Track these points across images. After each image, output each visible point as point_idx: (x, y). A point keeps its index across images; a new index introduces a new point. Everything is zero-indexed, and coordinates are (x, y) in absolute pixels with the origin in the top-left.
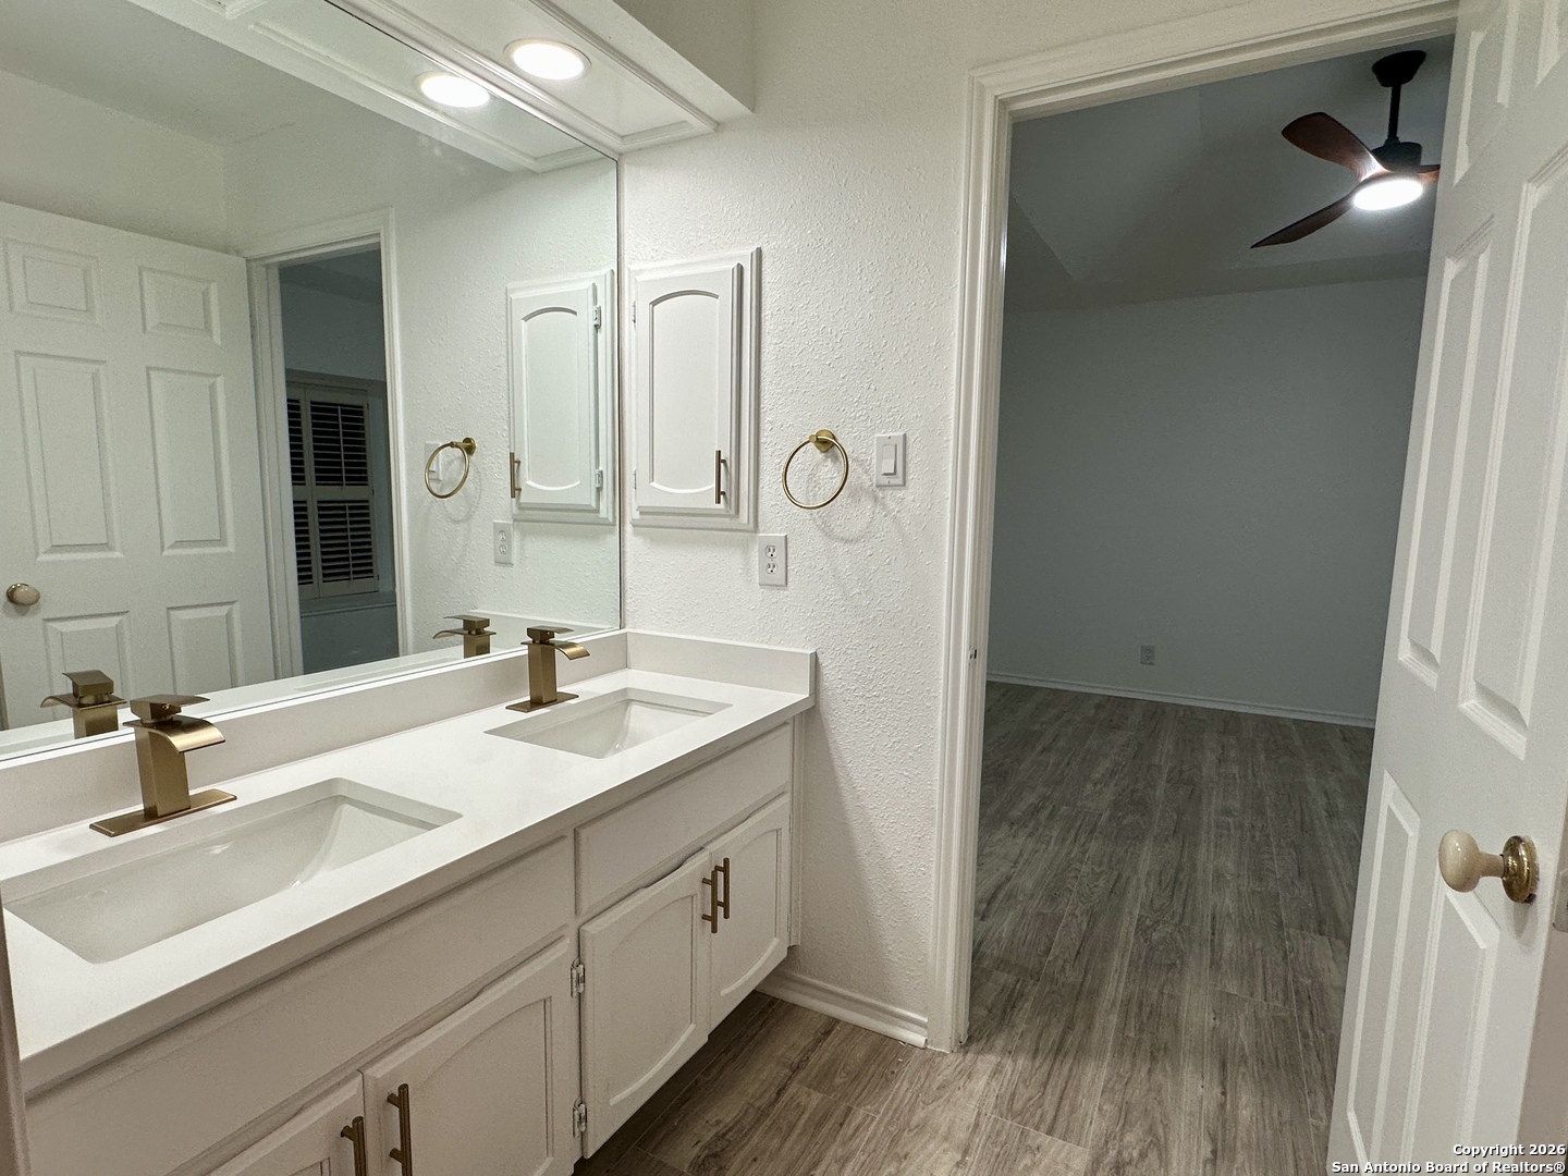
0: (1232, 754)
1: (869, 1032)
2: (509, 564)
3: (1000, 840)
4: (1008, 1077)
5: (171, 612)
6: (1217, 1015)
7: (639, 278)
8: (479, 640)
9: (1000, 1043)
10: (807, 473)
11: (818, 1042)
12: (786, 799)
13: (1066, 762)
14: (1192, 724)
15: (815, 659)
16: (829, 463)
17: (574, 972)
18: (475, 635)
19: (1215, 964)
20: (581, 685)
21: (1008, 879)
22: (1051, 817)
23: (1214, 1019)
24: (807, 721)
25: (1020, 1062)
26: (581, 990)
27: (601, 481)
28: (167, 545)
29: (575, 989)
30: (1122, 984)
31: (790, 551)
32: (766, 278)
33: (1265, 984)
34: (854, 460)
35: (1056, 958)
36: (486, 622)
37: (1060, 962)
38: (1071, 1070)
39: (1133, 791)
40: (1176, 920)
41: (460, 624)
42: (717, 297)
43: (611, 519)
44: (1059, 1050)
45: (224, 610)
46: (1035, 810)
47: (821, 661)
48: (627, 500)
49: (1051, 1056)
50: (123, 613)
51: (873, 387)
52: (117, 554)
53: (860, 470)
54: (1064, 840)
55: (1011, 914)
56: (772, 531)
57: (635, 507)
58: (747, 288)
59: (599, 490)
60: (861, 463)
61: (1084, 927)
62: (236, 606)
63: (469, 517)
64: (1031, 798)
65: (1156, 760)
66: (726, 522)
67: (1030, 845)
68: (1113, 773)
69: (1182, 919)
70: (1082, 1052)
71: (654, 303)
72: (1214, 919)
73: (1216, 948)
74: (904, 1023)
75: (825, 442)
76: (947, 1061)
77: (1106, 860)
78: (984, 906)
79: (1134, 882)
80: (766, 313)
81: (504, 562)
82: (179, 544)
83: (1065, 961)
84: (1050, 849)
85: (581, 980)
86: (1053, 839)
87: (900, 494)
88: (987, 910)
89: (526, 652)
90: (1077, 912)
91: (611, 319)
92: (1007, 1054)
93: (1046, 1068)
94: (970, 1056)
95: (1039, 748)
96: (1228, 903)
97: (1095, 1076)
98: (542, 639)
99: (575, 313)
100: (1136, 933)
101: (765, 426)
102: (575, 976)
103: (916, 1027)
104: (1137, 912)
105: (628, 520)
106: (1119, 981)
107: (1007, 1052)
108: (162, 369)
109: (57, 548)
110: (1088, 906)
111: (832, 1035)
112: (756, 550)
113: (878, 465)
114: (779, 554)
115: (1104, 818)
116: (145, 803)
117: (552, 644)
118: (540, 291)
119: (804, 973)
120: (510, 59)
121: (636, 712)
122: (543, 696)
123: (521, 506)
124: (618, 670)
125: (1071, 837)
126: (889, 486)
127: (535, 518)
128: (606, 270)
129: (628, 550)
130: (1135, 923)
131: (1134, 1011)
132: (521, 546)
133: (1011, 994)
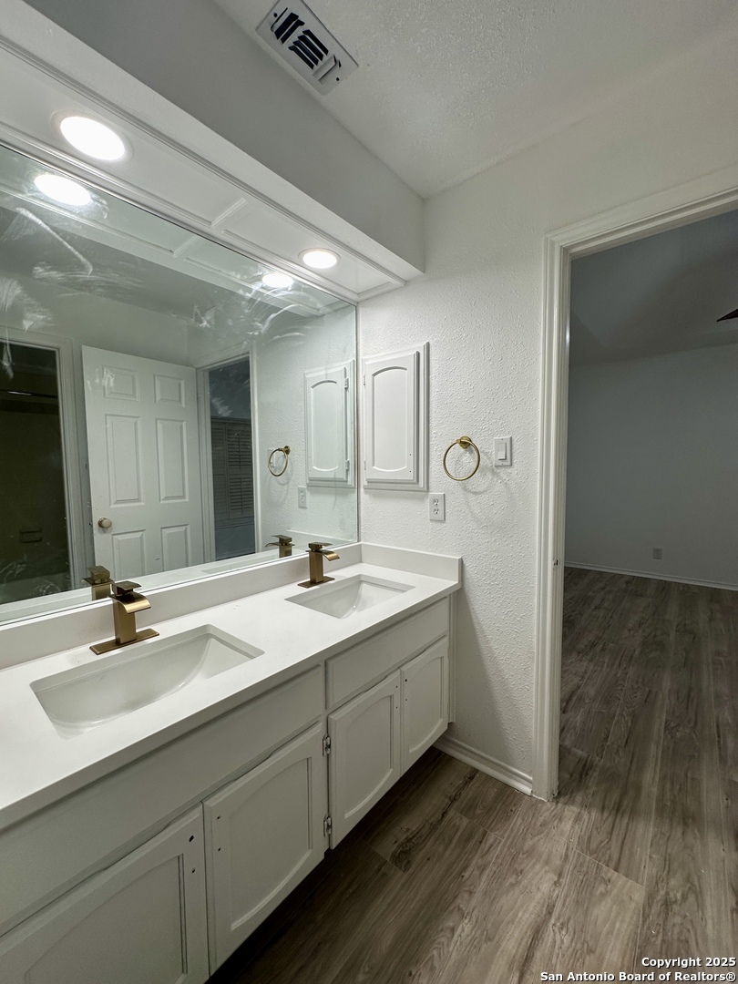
0: (718, 615)
1: (496, 781)
2: (305, 508)
3: (572, 663)
4: (586, 823)
5: (163, 530)
6: (729, 797)
7: (367, 363)
8: (287, 549)
9: (579, 798)
10: (456, 460)
11: (466, 783)
12: (446, 640)
13: (610, 615)
14: (689, 595)
15: (461, 562)
16: (468, 454)
17: (325, 741)
18: (285, 545)
19: (723, 760)
20: (337, 573)
21: (579, 687)
22: (603, 649)
23: (727, 799)
24: (457, 599)
25: (593, 814)
26: (328, 752)
27: (348, 466)
28: (162, 498)
29: (325, 752)
30: (659, 766)
31: (447, 502)
32: (432, 358)
34: (482, 452)
35: (613, 743)
36: (290, 540)
37: (615, 746)
38: (628, 824)
39: (655, 636)
40: (692, 724)
41: (277, 540)
42: (406, 369)
43: (353, 485)
44: (618, 811)
46: (593, 645)
47: (465, 563)
48: (362, 475)
49: (614, 812)
50: (143, 530)
51: (492, 412)
52: (142, 504)
53: (485, 458)
54: (613, 665)
55: (582, 710)
56: (435, 492)
57: (365, 479)
58: (422, 364)
59: (347, 470)
60: (486, 454)
61: (630, 724)
62: (188, 527)
63: (288, 482)
64: (591, 637)
65: (667, 617)
66: (414, 487)
67: (591, 667)
68: (640, 624)
69: (696, 724)
70: (634, 813)
71: (374, 375)
72: (718, 726)
73: (722, 747)
74: (517, 778)
75: (465, 443)
76: (544, 808)
77: (641, 680)
78: (564, 704)
79: (661, 697)
80: (432, 376)
81: (303, 507)
83: (619, 746)
84: (604, 670)
85: (329, 746)
86: (605, 664)
87: (509, 470)
88: (567, 706)
89: (308, 556)
90: (625, 714)
91: (352, 385)
93: (610, 819)
94: (560, 805)
95: (593, 607)
96: (727, 716)
97: (645, 831)
98: (316, 550)
99: (337, 382)
100: (665, 732)
101: (432, 435)
102: (325, 744)
103: (526, 782)
104: (664, 717)
105: (362, 486)
106: (656, 765)
107: (584, 806)
108: (161, 419)
109: (118, 502)
110: (631, 710)
111: (474, 780)
112: (428, 502)
113: (496, 454)
114: (440, 504)
115: (637, 653)
116: (116, 635)
117: (321, 552)
118: (323, 373)
119: (458, 739)
120: (302, 261)
121: (365, 588)
122: (317, 579)
123: (311, 480)
124: (357, 563)
125: (617, 663)
126: (503, 466)
127: (317, 485)
128: (351, 360)
129: (362, 501)
130: (663, 724)
131: (668, 786)
132: (310, 499)
133: (585, 765)
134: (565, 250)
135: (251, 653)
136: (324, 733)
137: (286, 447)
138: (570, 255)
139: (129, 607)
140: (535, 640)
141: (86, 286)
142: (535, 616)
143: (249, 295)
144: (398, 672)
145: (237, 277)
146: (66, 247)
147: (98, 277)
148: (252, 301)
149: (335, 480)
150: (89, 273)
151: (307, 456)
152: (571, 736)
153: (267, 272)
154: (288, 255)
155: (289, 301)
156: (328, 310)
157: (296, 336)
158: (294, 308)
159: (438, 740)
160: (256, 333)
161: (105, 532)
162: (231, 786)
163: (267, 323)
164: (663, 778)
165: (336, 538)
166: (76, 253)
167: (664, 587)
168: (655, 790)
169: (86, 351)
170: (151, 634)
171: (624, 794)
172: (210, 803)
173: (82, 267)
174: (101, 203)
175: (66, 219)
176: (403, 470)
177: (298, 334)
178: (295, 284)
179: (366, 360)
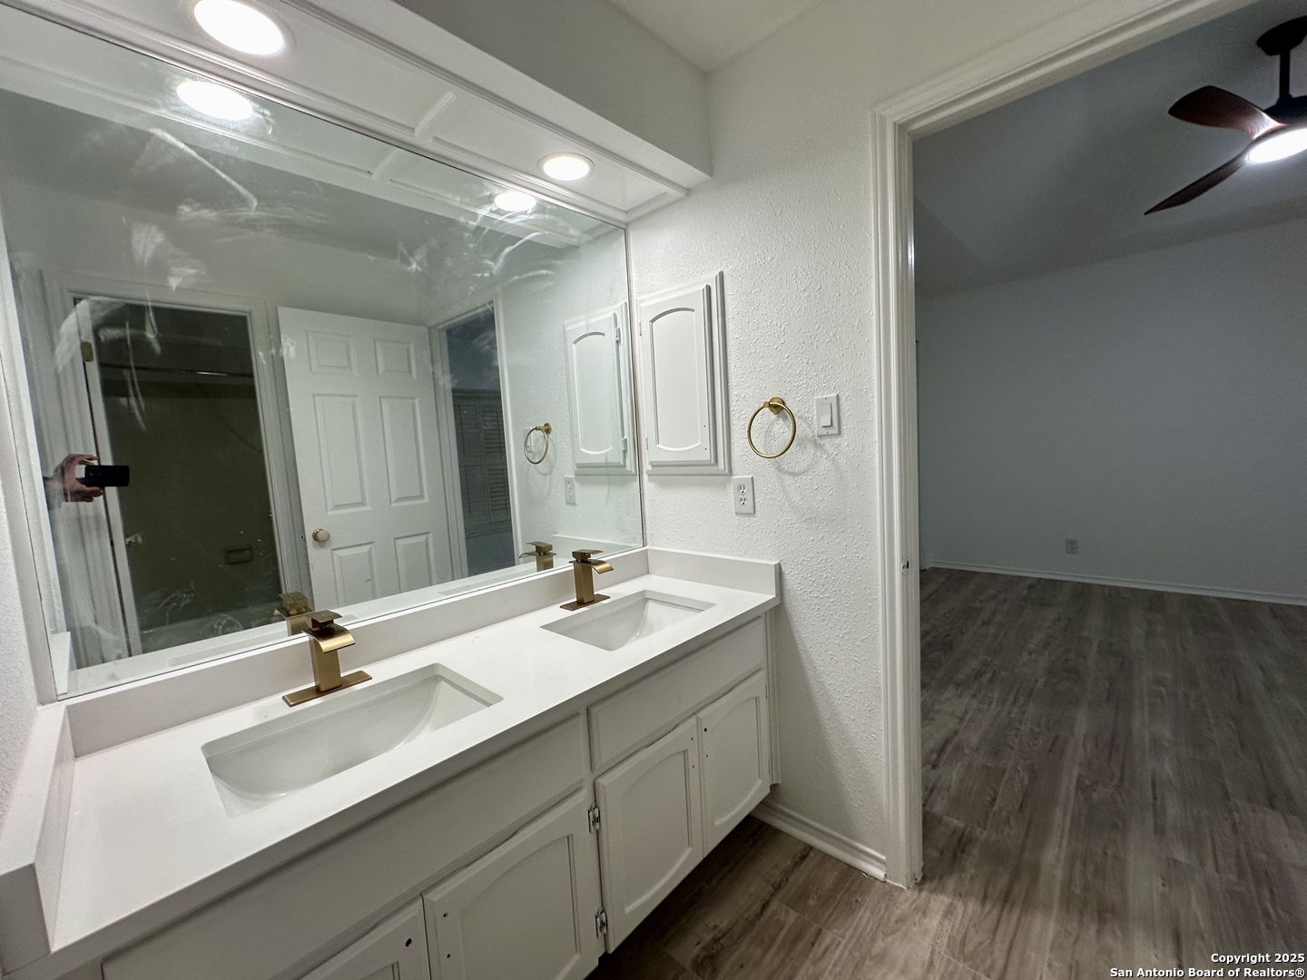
0: (1160, 629)
1: (838, 861)
2: (574, 504)
3: (946, 699)
4: (959, 918)
5: (397, 541)
6: (1166, 882)
7: (642, 305)
8: (547, 560)
9: (951, 883)
10: (765, 430)
11: (796, 864)
12: (762, 674)
13: (1003, 633)
14: (1118, 602)
15: (778, 568)
16: (781, 421)
17: (591, 814)
18: (543, 555)
19: (1160, 830)
20: (612, 590)
21: (956, 733)
22: (991, 680)
23: (1163, 885)
24: (775, 617)
25: (971, 905)
26: (598, 827)
27: (625, 446)
28: (393, 500)
29: (592, 827)
30: (1066, 839)
31: (756, 488)
32: (727, 293)
33: (1215, 855)
34: (799, 418)
35: (1001, 809)
36: (551, 547)
37: (1004, 813)
39: (1067, 660)
40: (1116, 781)
41: (534, 549)
42: (693, 310)
43: (634, 471)
45: (423, 538)
46: (978, 675)
47: (783, 569)
48: (643, 457)
49: (1000, 903)
50: (371, 543)
51: (810, 362)
52: (368, 508)
53: (804, 425)
54: (1004, 702)
55: (959, 764)
56: (740, 475)
57: (648, 462)
58: (714, 302)
59: (625, 452)
60: (805, 420)
61: (1026, 782)
62: (430, 536)
63: (551, 471)
64: (975, 664)
65: (1085, 634)
66: (712, 470)
67: (975, 704)
68: (1046, 644)
69: (1121, 780)
70: (1028, 904)
71: (653, 321)
72: (1153, 784)
73: (1159, 813)
74: (865, 857)
75: (776, 406)
76: (902, 897)
77: (1044, 721)
78: (935, 755)
79: (1072, 744)
80: (729, 316)
81: (571, 502)
82: (399, 500)
83: (1010, 813)
84: (992, 709)
85: (597, 820)
86: (995, 701)
87: (837, 441)
88: (937, 760)
89: (573, 568)
90: (1020, 768)
91: (625, 337)
92: (958, 896)
93: (995, 913)
94: (924, 894)
95: (980, 622)
96: (1168, 769)
97: (1043, 929)
98: (583, 560)
99: (603, 334)
100: (1076, 792)
101: (733, 398)
102: (591, 817)
103: (876, 862)
104: (1075, 772)
105: (644, 471)
106: (1062, 837)
107: (959, 895)
108: (387, 397)
109: (337, 507)
110: (1029, 762)
111: (807, 860)
112: (731, 489)
113: (819, 420)
114: (748, 491)
115: (1039, 685)
116: (316, 681)
117: (589, 562)
118: (583, 323)
119: (785, 806)
120: (543, 173)
121: (652, 607)
122: (586, 598)
123: (580, 466)
124: (643, 575)
125: (1011, 698)
126: (828, 435)
127: (589, 473)
128: (621, 303)
129: (646, 491)
130: (1074, 782)
131: (1078, 866)
132: (580, 492)
133: (961, 839)
134: (901, 128)
135: (486, 699)
136: (590, 802)
137: (547, 425)
138: (909, 134)
139: (326, 645)
140: (881, 671)
141: (251, 224)
142: (881, 640)
143: (473, 224)
144: (693, 721)
145: (456, 200)
146: (219, 176)
147: (263, 214)
148: (479, 229)
149: (606, 466)
150: (253, 209)
151: (573, 437)
152: (943, 798)
153: (496, 191)
154: (526, 167)
155: (529, 227)
156: (587, 238)
157: (542, 276)
158: (537, 237)
159: (757, 807)
160: (486, 275)
161: (322, 547)
162: (461, 874)
163: (501, 260)
164: (1071, 859)
165: (611, 542)
166: (234, 183)
167: (1083, 592)
168: (1059, 873)
169: (284, 313)
170: (362, 677)
171: (1016, 876)
172: (433, 897)
173: (243, 201)
174: (264, 115)
175: (216, 138)
176: (696, 446)
177: (544, 272)
178: (538, 205)
179: (642, 301)
